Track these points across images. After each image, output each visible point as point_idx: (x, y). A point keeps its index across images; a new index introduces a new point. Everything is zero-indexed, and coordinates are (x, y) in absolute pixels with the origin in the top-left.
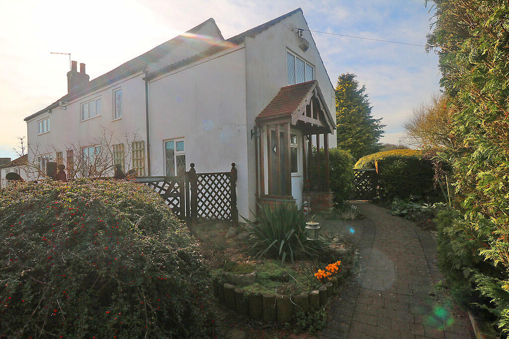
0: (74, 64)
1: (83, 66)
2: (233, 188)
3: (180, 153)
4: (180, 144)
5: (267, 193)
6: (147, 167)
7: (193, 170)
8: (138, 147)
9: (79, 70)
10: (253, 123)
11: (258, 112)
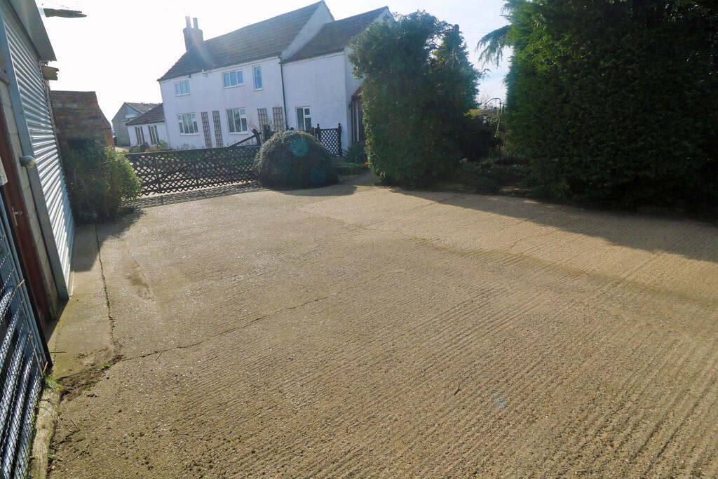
0: (188, 19)
1: (195, 20)
2: (339, 137)
3: (307, 116)
4: (307, 112)
5: (358, 140)
6: (284, 119)
7: (318, 127)
8: (277, 111)
9: (193, 27)
10: (350, 99)
11: (352, 93)
